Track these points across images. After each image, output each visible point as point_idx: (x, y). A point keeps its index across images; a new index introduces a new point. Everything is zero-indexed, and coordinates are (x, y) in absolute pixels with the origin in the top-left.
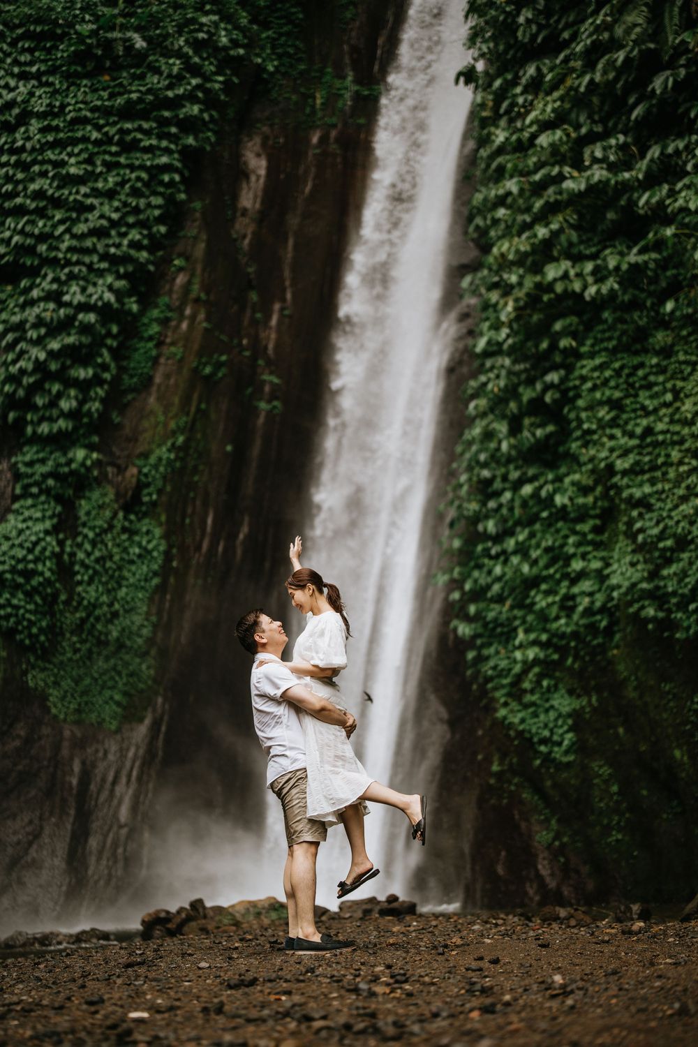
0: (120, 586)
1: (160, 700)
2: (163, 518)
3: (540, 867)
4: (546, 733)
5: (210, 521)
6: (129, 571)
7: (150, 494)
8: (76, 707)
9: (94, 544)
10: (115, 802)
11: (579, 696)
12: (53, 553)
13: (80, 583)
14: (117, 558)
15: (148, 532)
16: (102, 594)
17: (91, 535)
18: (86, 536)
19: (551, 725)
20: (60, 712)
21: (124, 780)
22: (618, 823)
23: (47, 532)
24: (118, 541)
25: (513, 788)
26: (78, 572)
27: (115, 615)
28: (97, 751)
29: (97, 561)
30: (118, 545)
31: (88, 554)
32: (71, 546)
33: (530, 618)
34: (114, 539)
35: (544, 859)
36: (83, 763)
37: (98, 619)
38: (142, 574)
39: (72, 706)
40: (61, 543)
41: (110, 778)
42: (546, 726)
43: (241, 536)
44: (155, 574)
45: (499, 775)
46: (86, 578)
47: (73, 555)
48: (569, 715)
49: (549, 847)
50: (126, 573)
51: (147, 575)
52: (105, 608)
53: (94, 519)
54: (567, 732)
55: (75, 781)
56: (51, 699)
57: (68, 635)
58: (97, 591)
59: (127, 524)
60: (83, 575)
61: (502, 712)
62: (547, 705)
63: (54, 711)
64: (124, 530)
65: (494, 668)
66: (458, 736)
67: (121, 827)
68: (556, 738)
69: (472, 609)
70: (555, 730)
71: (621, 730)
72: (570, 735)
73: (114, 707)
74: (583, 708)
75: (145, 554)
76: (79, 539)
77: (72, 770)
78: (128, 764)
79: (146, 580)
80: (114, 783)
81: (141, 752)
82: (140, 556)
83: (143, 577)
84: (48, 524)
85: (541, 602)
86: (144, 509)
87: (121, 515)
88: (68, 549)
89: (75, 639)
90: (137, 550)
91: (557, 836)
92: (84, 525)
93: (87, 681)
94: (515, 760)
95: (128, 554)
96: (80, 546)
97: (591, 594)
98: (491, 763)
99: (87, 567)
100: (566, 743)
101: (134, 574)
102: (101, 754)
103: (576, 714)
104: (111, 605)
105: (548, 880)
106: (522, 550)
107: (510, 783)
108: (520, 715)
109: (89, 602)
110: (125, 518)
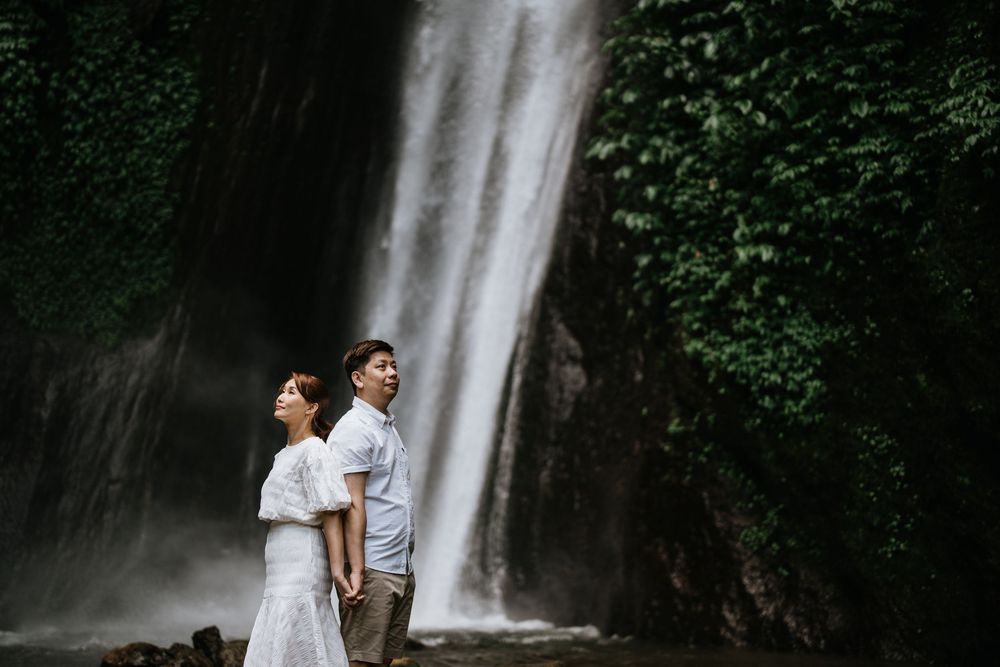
0: (131, 148)
1: (179, 309)
2: (198, 59)
3: (746, 581)
4: (775, 378)
5: (263, 72)
6: (146, 126)
7: (180, 23)
8: (56, 309)
9: (94, 79)
10: (105, 447)
11: (836, 323)
12: (29, 85)
13: (71, 135)
14: (126, 105)
15: (175, 75)
16: (104, 154)
17: (90, 67)
18: (82, 69)
19: (783, 366)
20: (32, 316)
21: (119, 417)
22: (901, 525)
23: (20, 54)
24: (130, 81)
25: (703, 459)
26: (68, 120)
27: (122, 185)
28: (83, 374)
29: (99, 104)
30: (131, 89)
31: (85, 96)
32: (59, 80)
33: (757, 200)
34: (124, 78)
35: (753, 568)
36: (61, 389)
37: (96, 188)
38: (162, 132)
39: (50, 309)
40: (44, 75)
41: (100, 414)
42: (774, 367)
43: (304, 103)
44: (182, 134)
45: (678, 440)
46: (79, 127)
47: (60, 93)
48: (818, 352)
49: (761, 552)
50: (139, 129)
51: (170, 134)
52: (107, 175)
53: (96, 46)
54: (811, 378)
55: (45, 415)
56: (18, 295)
57: (49, 207)
58: (95, 149)
59: (143, 60)
60: (74, 124)
61: (693, 346)
62: (777, 336)
63: (21, 313)
64: (140, 68)
65: (684, 278)
66: (599, 382)
67: (111, 482)
68: (790, 386)
69: (651, 192)
70: (790, 374)
71: (921, 378)
72: (817, 383)
73: (114, 315)
74: (844, 341)
75: (168, 106)
76: (72, 73)
77: (45, 399)
78: (128, 394)
79: (168, 141)
80: (105, 420)
81: (146, 380)
82: (161, 107)
83: (165, 136)
84: (23, 43)
85: (783, 172)
86: (171, 43)
87: (136, 46)
88: (54, 84)
89: (59, 214)
90: (156, 98)
91: (777, 535)
92: (81, 53)
93: (76, 275)
94: (711, 418)
95: (145, 102)
96: (73, 82)
97: (882, 157)
98: (667, 420)
99: (83, 114)
100: (810, 393)
101: (152, 131)
102: (89, 379)
103: (828, 351)
104: (116, 172)
105: (759, 602)
106: (755, 93)
107: (699, 451)
108: (728, 350)
109: (83, 162)
110: (143, 51)
